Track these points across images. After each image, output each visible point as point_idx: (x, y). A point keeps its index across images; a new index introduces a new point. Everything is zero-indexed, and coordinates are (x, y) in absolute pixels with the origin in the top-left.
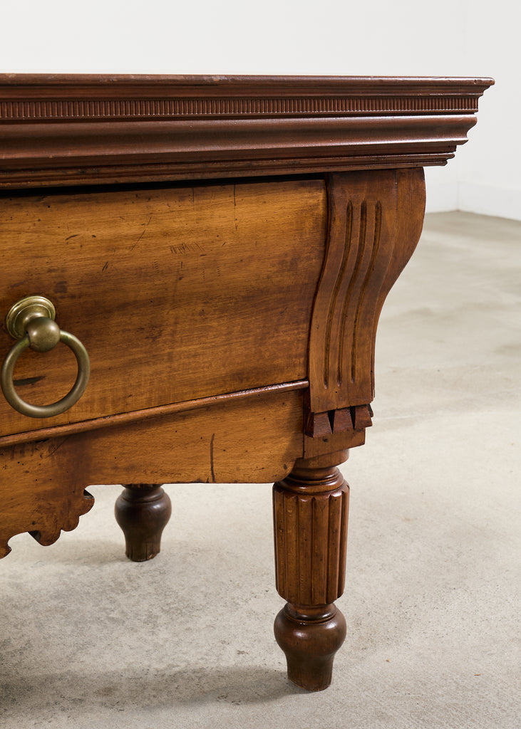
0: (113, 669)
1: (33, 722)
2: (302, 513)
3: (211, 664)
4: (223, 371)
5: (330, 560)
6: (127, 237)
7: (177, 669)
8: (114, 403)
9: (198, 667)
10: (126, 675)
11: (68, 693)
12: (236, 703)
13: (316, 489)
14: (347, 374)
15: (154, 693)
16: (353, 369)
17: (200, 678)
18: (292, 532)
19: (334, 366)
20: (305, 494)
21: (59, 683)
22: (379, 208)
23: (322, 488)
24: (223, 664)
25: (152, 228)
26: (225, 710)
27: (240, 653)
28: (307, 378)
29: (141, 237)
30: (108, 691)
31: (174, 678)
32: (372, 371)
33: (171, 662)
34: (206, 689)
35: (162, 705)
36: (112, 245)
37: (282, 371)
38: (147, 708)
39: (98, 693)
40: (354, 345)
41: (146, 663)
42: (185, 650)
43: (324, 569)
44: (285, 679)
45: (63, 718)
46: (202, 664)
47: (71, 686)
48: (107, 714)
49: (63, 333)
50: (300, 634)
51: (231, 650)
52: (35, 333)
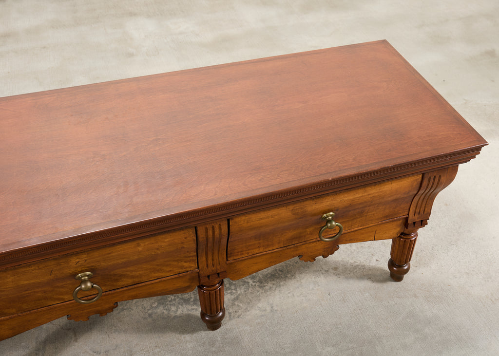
0: (338, 260)
1: (314, 277)
2: (401, 243)
3: (367, 264)
4: (382, 216)
5: (408, 255)
6: (357, 197)
7: (356, 264)
8: (348, 227)
9: (364, 264)
10: (341, 263)
11: (324, 267)
12: (373, 281)
13: (406, 237)
14: (422, 212)
15: (349, 272)
16: (424, 210)
17: (363, 269)
18: (397, 246)
19: (418, 210)
20: (403, 238)
21: (321, 263)
22: (440, 176)
23: (408, 237)
24: (371, 264)
25: (366, 194)
26: (369, 284)
27: (377, 260)
28: (408, 214)
29: (362, 197)
30: (336, 269)
31: (356, 267)
32: (431, 210)
33: (355, 260)
34: (365, 274)
35: (351, 278)
36: (353, 200)
37: (400, 213)
38: (347, 278)
39: (332, 269)
40: (426, 204)
41: (348, 259)
42: (360, 256)
43: (405, 256)
44: (389, 274)
45: (322, 276)
46: (365, 263)
47: (325, 264)
48: (335, 278)
49: (337, 224)
50: (395, 269)
51: (375, 258)
52: (329, 225)
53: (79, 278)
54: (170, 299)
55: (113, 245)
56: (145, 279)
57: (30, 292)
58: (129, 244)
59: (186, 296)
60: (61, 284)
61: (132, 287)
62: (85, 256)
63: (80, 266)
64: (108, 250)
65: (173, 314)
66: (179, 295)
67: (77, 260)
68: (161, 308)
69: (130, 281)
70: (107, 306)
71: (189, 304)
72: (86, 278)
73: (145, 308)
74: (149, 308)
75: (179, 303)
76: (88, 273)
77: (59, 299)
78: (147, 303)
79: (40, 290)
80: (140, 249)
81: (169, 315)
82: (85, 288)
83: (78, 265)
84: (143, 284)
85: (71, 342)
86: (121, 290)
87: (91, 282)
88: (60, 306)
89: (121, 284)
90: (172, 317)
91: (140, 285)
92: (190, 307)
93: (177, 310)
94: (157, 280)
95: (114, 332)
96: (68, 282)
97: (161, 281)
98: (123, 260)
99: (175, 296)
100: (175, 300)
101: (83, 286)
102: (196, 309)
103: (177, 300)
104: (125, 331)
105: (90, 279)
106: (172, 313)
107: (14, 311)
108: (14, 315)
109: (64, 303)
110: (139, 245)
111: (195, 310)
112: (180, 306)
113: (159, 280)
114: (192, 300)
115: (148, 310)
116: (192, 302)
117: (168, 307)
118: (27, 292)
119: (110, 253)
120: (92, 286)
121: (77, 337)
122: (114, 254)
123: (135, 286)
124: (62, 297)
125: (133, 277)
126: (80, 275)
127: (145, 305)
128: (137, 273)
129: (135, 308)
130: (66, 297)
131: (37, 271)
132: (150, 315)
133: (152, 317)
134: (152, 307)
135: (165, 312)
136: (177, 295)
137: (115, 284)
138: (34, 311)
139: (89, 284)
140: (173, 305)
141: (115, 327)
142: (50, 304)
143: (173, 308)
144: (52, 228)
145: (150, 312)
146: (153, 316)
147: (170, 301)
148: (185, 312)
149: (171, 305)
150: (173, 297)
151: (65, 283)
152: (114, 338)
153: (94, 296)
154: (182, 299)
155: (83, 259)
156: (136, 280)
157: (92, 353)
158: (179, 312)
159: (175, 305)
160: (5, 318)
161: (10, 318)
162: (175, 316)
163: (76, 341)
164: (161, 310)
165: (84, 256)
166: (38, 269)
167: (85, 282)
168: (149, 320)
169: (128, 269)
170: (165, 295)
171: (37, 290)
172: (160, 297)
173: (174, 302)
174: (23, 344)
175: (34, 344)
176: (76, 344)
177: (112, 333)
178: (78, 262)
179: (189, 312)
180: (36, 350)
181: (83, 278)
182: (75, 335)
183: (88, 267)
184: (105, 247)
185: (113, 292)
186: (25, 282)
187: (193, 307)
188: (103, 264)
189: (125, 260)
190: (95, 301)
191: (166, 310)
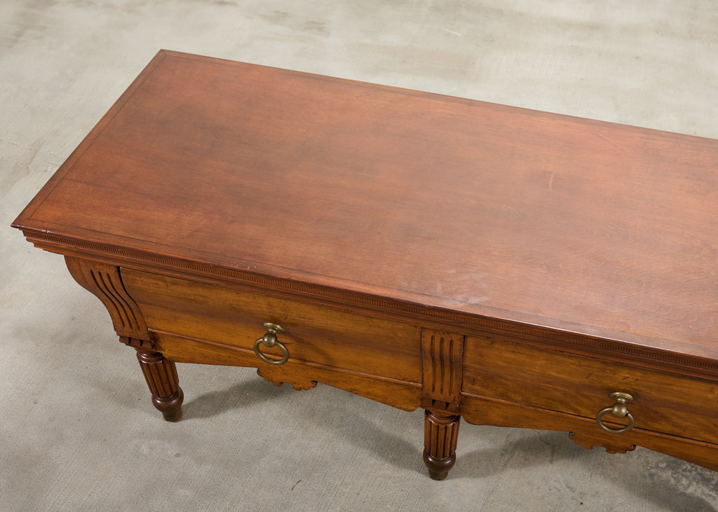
53: (616, 397)
54: (685, 468)
55: (684, 377)
56: (687, 434)
57: (550, 386)
58: (702, 384)
59: (708, 473)
60: (588, 394)
61: (666, 436)
62: (640, 374)
63: (627, 384)
64: (671, 380)
65: (681, 489)
66: (699, 467)
67: (627, 375)
68: (669, 473)
69: (668, 428)
70: (622, 444)
71: (707, 486)
72: (624, 400)
73: (648, 463)
74: (653, 465)
75: (694, 479)
76: (629, 395)
77: (575, 410)
78: (653, 457)
79: (562, 389)
80: (710, 396)
81: (676, 488)
82: (618, 413)
83: (624, 381)
84: (682, 439)
85: (545, 460)
86: (651, 433)
87: (628, 410)
88: (569, 418)
89: (657, 426)
90: (679, 492)
91: (678, 439)
92: (707, 491)
93: (689, 486)
94: (702, 444)
95: (600, 475)
96: (598, 396)
97: (707, 447)
98: (680, 400)
99: (692, 467)
100: (690, 471)
101: (616, 410)
102: (714, 497)
103: (694, 473)
104: (614, 480)
105: (628, 404)
106: (680, 487)
107: (519, 398)
108: (517, 404)
109: (578, 417)
110: (712, 391)
111: (712, 498)
112: (695, 483)
113: (705, 444)
114: (714, 482)
115: (652, 468)
116: (712, 485)
117: (678, 476)
118: (547, 385)
119: (670, 385)
120: (627, 415)
121: (554, 458)
122: (675, 388)
123: (672, 437)
124: (579, 408)
125: (675, 425)
126: (617, 393)
127: (650, 459)
128: (684, 424)
129: (637, 457)
130: (584, 411)
131: (575, 367)
132: (652, 476)
133: (653, 479)
134: (657, 466)
135: (673, 481)
136: (696, 466)
137: (649, 423)
138: (540, 409)
139: (624, 411)
140: (685, 476)
141: (603, 468)
142: (564, 411)
143: (684, 482)
144: (622, 323)
145: (653, 471)
146: (655, 478)
147: (683, 470)
148: (699, 493)
149: (683, 475)
150: (689, 467)
151: (594, 395)
152: (597, 482)
153: (621, 427)
154: (701, 475)
155: (635, 378)
156: (677, 431)
157: (564, 486)
158: (690, 490)
159: (688, 478)
160: (506, 402)
161: (510, 405)
162: (683, 493)
163: (551, 462)
164: (667, 475)
165: (638, 374)
166: (577, 366)
167: (620, 405)
168: (649, 481)
169: (678, 413)
170: (681, 459)
171: (559, 388)
172: (672, 459)
173: (689, 474)
174: (492, 435)
175: (504, 441)
176: (550, 466)
177: (596, 474)
178: (628, 378)
179: (704, 497)
180: (503, 450)
181: (619, 399)
182: (553, 455)
183: (634, 389)
184: (671, 374)
185: (641, 431)
186: (555, 374)
187: (711, 493)
188: (654, 394)
189: (684, 401)
190: (619, 433)
191: (675, 479)
